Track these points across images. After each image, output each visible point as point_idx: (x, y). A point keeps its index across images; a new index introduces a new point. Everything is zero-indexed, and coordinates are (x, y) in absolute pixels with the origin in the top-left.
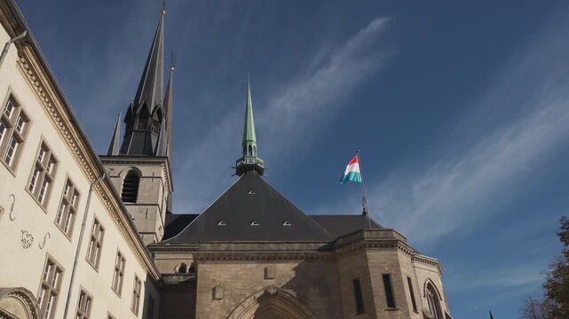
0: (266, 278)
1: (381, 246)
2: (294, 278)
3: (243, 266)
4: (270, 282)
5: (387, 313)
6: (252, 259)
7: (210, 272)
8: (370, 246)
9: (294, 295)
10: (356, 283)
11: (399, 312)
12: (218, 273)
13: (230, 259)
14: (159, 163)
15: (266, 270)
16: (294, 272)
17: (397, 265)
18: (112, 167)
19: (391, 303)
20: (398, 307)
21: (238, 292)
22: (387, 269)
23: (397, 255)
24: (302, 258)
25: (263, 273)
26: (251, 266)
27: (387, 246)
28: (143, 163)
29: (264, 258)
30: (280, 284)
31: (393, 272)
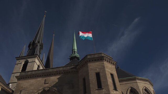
0: (45, 83)
1: (95, 60)
2: (57, 82)
3: (36, 79)
4: (46, 85)
5: (97, 91)
6: (40, 76)
7: (22, 84)
8: (90, 61)
9: (56, 89)
10: (84, 79)
11: (104, 90)
12: (24, 84)
13: (31, 77)
14: (35, 57)
15: (45, 80)
16: (58, 80)
17: (103, 68)
18: (19, 61)
19: (100, 86)
20: (103, 87)
21: (31, 91)
22: (98, 70)
23: (103, 63)
24: (62, 73)
25: (44, 82)
26: (39, 79)
27: (98, 60)
28: (30, 58)
29: (45, 75)
30: (51, 85)
31: (101, 71)
